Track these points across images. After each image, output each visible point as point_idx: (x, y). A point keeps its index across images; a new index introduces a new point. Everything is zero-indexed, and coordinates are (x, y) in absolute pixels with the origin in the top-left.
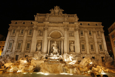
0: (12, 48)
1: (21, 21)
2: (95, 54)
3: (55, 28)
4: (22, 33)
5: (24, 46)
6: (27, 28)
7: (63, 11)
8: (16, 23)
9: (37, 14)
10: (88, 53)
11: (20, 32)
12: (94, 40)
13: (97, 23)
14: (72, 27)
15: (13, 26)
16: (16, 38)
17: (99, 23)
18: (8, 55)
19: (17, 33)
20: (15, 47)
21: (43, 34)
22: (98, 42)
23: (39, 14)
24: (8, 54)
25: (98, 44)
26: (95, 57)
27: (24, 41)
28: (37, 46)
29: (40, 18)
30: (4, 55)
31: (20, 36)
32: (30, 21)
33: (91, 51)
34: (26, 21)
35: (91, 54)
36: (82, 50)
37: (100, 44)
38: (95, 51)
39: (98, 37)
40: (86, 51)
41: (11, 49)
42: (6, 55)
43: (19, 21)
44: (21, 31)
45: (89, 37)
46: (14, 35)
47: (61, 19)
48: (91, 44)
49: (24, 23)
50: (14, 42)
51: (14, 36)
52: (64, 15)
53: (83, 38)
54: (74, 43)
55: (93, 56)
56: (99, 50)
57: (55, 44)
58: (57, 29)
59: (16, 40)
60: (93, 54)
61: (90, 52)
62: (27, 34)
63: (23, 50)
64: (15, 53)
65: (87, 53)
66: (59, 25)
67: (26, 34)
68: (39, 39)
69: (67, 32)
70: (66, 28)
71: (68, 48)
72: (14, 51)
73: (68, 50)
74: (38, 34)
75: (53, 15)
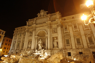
0: (15, 47)
1: (20, 27)
2: (82, 48)
3: (41, 28)
4: (20, 35)
5: (21, 45)
6: (23, 32)
7: (47, 12)
8: (18, 29)
9: (29, 20)
10: (74, 47)
11: (19, 35)
12: (80, 32)
14: (55, 24)
15: (16, 32)
16: (17, 39)
18: (12, 52)
21: (32, 34)
23: (30, 20)
25: (86, 37)
26: (83, 53)
27: (21, 42)
28: (28, 44)
30: (10, 52)
31: (19, 38)
33: (77, 45)
34: (23, 27)
35: (77, 48)
36: (67, 46)
37: (89, 36)
38: (82, 45)
39: (85, 29)
40: (72, 46)
43: (19, 28)
45: (74, 31)
47: (46, 19)
48: (77, 37)
49: (22, 28)
53: (67, 32)
55: (80, 51)
56: (87, 43)
57: (40, 42)
58: (43, 29)
59: (17, 41)
60: (80, 49)
61: (76, 47)
63: (20, 48)
64: (16, 51)
65: (72, 48)
67: (22, 36)
68: (30, 39)
69: (50, 30)
70: (49, 27)
71: (51, 44)
72: (15, 49)
73: (51, 46)
74: (29, 35)
75: (40, 18)
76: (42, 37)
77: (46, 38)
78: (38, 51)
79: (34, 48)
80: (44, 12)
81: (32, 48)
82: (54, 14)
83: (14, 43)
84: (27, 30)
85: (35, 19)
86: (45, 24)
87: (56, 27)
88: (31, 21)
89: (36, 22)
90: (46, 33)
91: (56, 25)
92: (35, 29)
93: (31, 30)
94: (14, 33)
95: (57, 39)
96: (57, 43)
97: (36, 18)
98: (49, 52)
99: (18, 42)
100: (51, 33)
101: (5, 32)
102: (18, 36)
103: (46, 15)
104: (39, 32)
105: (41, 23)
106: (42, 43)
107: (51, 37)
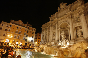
3: (62, 20)
4: (47, 30)
5: (48, 37)
6: (48, 27)
7: (67, 3)
8: (44, 26)
9: (51, 16)
14: (76, 13)
15: (43, 28)
24: (42, 43)
28: (53, 37)
43: (45, 24)
47: (66, 11)
49: (47, 24)
51: (43, 33)
57: (63, 33)
58: (64, 21)
66: (64, 17)
68: (54, 32)
69: (72, 20)
70: (70, 17)
71: (74, 34)
72: (44, 41)
73: (75, 36)
74: (53, 28)
75: (60, 11)
76: (65, 28)
77: (69, 29)
78: (61, 41)
79: (58, 39)
80: (63, 4)
81: (57, 39)
82: (74, 3)
83: (43, 36)
84: (50, 24)
85: (56, 14)
86: (66, 15)
87: (79, 16)
88: (53, 16)
89: (57, 16)
90: (68, 24)
91: (78, 14)
92: (57, 23)
93: (53, 24)
94: (42, 29)
95: (80, 29)
96: (82, 33)
97: (57, 12)
98: (73, 42)
99: (45, 35)
100: (73, 24)
101: (35, 29)
102: (45, 31)
103: (66, 7)
104: (61, 24)
105: (62, 16)
106: (65, 34)
107: (74, 28)
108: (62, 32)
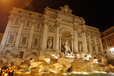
0: (15, 42)
1: (26, 11)
2: (96, 54)
5: (30, 40)
6: (34, 21)
9: (47, 7)
11: (26, 24)
12: (95, 42)
13: (96, 29)
14: (80, 28)
16: (20, 29)
17: (97, 29)
18: (8, 51)
19: (22, 25)
20: (19, 42)
22: (98, 45)
23: (49, 8)
24: (8, 49)
27: (31, 36)
28: (47, 43)
29: (50, 13)
30: (3, 50)
31: (26, 29)
32: (38, 13)
33: (93, 52)
34: (33, 12)
35: (93, 54)
38: (96, 52)
39: (97, 41)
41: (13, 43)
42: (5, 50)
43: (23, 10)
44: (26, 22)
45: (91, 40)
46: (18, 26)
48: (93, 46)
49: (30, 14)
50: (17, 35)
51: (16, 27)
52: (72, 15)
54: (81, 44)
55: (95, 56)
56: (98, 51)
62: (35, 27)
63: (30, 46)
64: (19, 49)
66: (70, 24)
67: (33, 27)
72: (17, 46)
108: (66, 41)
